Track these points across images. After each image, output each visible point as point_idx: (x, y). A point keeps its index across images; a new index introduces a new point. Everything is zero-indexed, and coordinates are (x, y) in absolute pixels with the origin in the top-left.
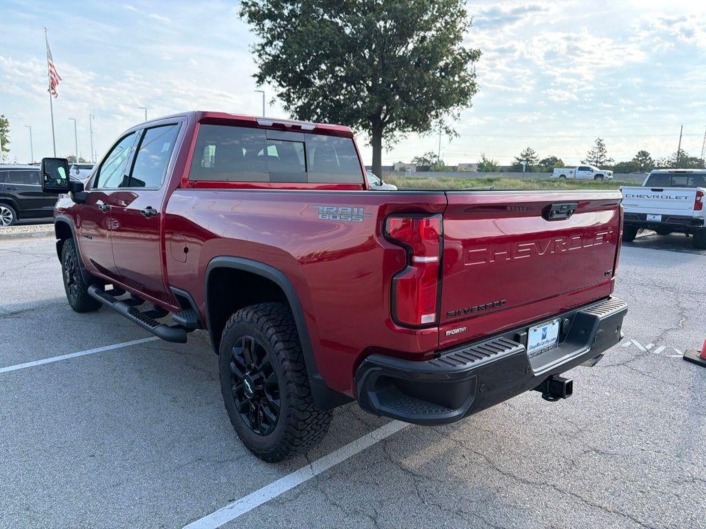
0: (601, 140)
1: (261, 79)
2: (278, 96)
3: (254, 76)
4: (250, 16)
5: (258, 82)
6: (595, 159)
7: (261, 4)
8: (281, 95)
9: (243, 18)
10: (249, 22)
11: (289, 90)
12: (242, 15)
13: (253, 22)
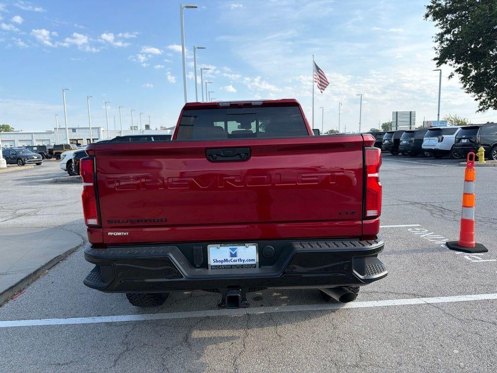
1: (441, 61)
2: (457, 71)
3: (435, 59)
4: (434, 15)
5: (437, 64)
7: (443, 3)
8: (458, 70)
9: (428, 18)
10: (434, 20)
11: (466, 65)
12: (427, 16)
13: (437, 19)
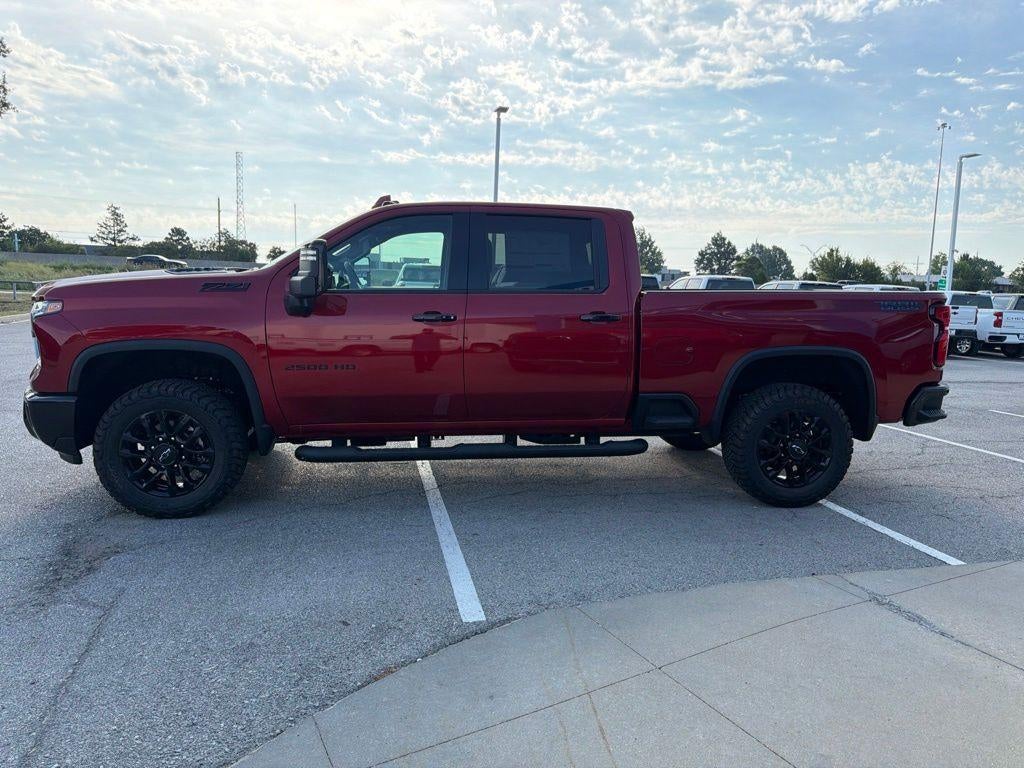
0: (116, 208)
6: (111, 236)
